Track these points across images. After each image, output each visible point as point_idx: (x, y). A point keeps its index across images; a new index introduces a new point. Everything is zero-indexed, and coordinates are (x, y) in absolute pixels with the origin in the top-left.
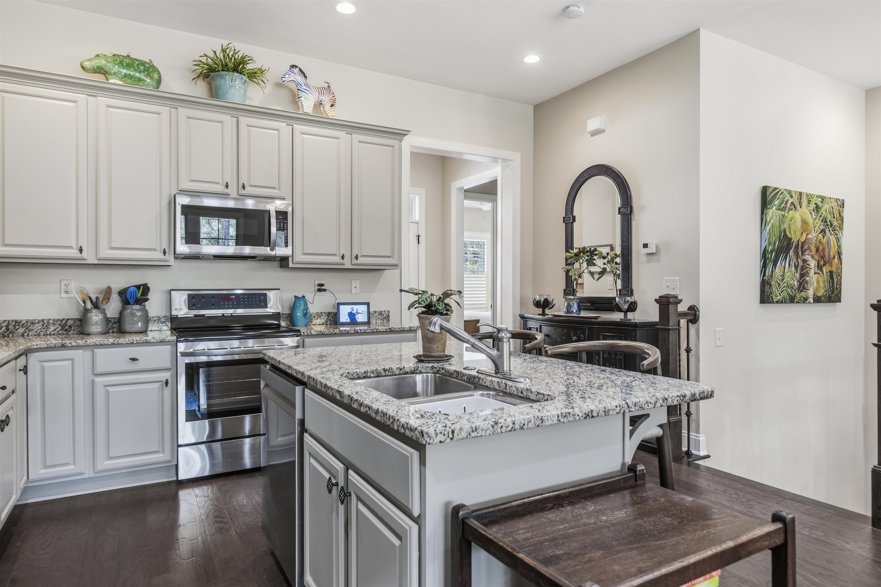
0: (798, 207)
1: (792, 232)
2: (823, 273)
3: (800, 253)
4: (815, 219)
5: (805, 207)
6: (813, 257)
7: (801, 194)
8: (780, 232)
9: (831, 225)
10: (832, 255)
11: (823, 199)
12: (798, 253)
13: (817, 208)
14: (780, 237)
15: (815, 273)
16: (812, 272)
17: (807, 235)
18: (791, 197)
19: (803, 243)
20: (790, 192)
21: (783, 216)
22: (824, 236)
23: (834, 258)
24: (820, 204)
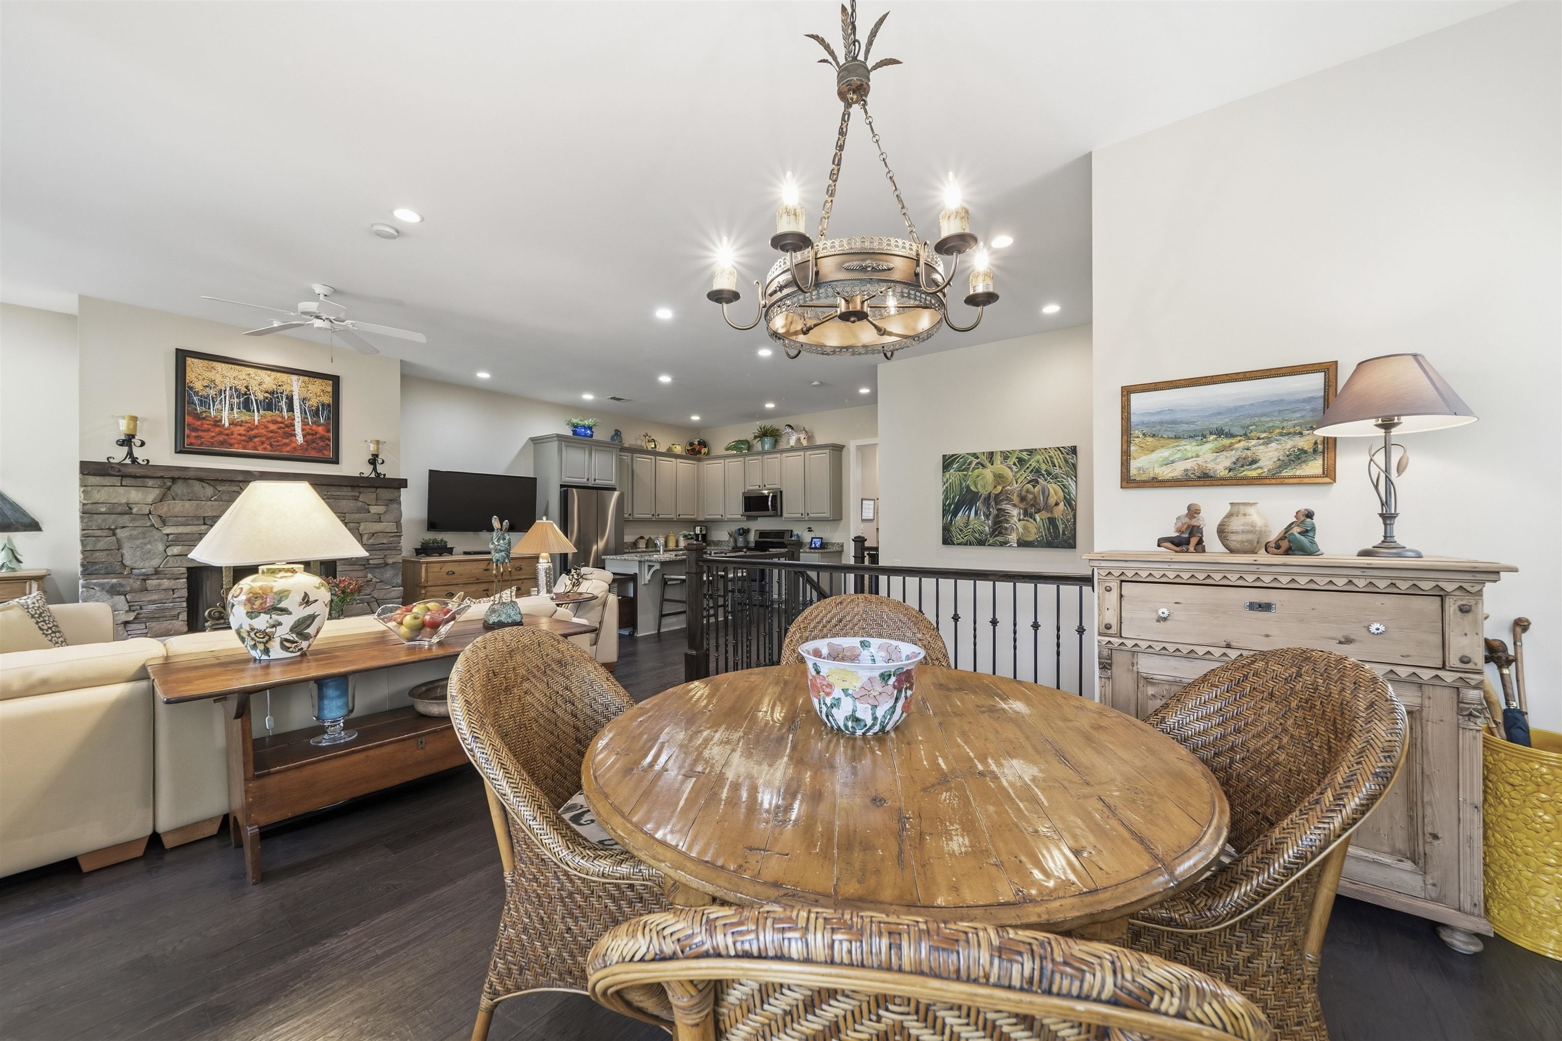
0: (989, 465)
1: (979, 486)
2: (1035, 520)
3: (993, 503)
4: (1017, 472)
5: (999, 462)
6: (1014, 505)
7: (991, 454)
8: (962, 488)
9: (1049, 474)
10: (1052, 501)
11: (1031, 452)
12: (989, 504)
13: (1021, 461)
14: (961, 492)
15: (1019, 520)
16: (1016, 519)
17: (1004, 487)
18: (977, 458)
19: (997, 496)
20: (975, 456)
21: (965, 475)
22: (1034, 487)
23: (1057, 504)
24: (1026, 457)
